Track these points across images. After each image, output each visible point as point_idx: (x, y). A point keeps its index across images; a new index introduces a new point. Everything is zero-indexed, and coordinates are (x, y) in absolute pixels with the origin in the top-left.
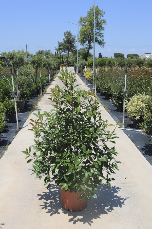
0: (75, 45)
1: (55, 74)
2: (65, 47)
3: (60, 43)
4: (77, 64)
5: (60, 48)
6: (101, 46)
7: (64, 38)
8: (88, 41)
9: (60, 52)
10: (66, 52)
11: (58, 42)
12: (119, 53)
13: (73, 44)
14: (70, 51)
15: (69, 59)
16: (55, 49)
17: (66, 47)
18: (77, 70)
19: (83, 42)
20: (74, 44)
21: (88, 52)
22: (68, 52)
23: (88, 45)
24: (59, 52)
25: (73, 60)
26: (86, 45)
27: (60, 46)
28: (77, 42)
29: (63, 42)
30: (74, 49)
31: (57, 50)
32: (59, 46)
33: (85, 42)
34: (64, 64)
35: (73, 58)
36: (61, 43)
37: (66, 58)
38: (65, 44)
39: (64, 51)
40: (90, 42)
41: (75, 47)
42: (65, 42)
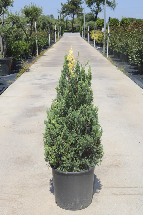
0: (81, 7)
1: (56, 38)
2: (69, 9)
3: (64, 4)
4: (83, 27)
5: (64, 10)
6: (112, 8)
8: (96, 2)
9: (64, 15)
10: (70, 16)
11: (62, 3)
12: (132, 18)
14: (75, 14)
15: (74, 24)
16: (58, 12)
17: (71, 9)
18: (83, 34)
19: (90, 4)
20: (80, 6)
21: (97, 15)
22: (72, 15)
23: (97, 7)
24: (62, 15)
25: (78, 25)
26: (94, 7)
27: (63, 9)
28: (83, 3)
29: (67, 4)
30: (80, 12)
31: (60, 13)
32: (63, 8)
33: (92, 4)
34: (68, 29)
35: (79, 23)
36: (65, 4)
37: (71, 22)
38: (69, 6)
39: (69, 14)
40: (99, 3)
41: (81, 10)
42: (69, 3)
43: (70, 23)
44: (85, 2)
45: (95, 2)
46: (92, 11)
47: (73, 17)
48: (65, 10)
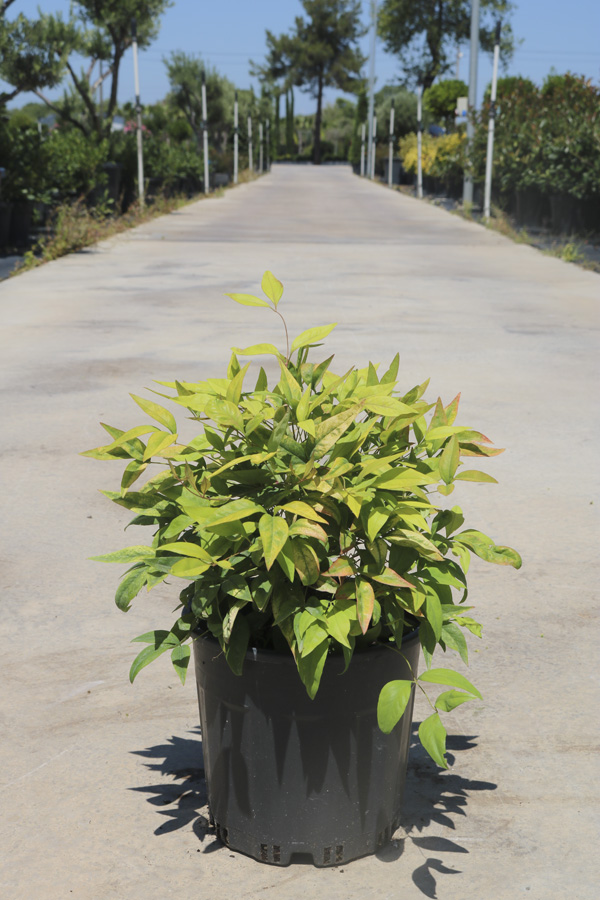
0: (358, 50)
2: (304, 58)
3: (278, 38)
5: (279, 65)
7: (302, 12)
8: (425, 32)
9: (277, 88)
10: (306, 91)
11: (269, 34)
13: (346, 47)
14: (328, 83)
15: (322, 131)
16: (252, 73)
17: (311, 57)
18: (365, 160)
19: (396, 36)
20: (352, 46)
22: (317, 88)
23: (428, 51)
25: (342, 135)
26: (416, 54)
27: (275, 57)
29: (292, 35)
30: (352, 75)
31: (262, 76)
32: (273, 53)
33: (408, 39)
34: (296, 152)
35: (345, 123)
36: (284, 38)
37: (311, 123)
38: (304, 45)
39: (299, 83)
40: (440, 35)
41: (356, 63)
42: (304, 33)
43: (307, 125)
44: (373, 31)
45: (420, 31)
46: (405, 70)
47: (319, 97)
48: (283, 63)
